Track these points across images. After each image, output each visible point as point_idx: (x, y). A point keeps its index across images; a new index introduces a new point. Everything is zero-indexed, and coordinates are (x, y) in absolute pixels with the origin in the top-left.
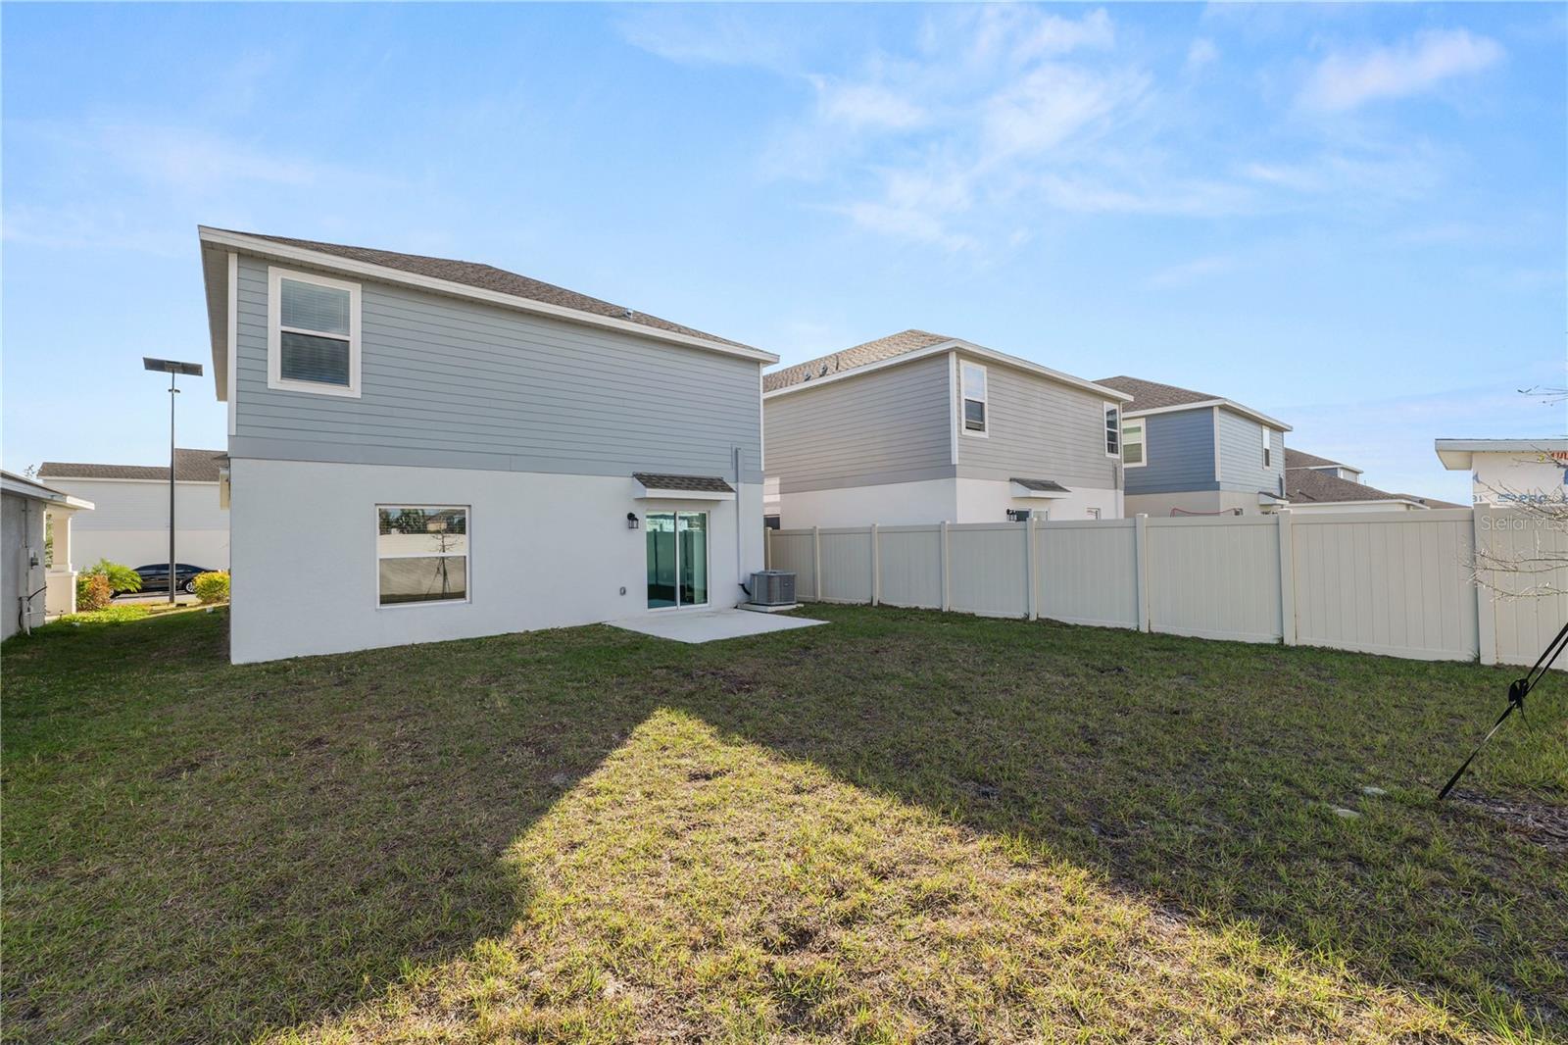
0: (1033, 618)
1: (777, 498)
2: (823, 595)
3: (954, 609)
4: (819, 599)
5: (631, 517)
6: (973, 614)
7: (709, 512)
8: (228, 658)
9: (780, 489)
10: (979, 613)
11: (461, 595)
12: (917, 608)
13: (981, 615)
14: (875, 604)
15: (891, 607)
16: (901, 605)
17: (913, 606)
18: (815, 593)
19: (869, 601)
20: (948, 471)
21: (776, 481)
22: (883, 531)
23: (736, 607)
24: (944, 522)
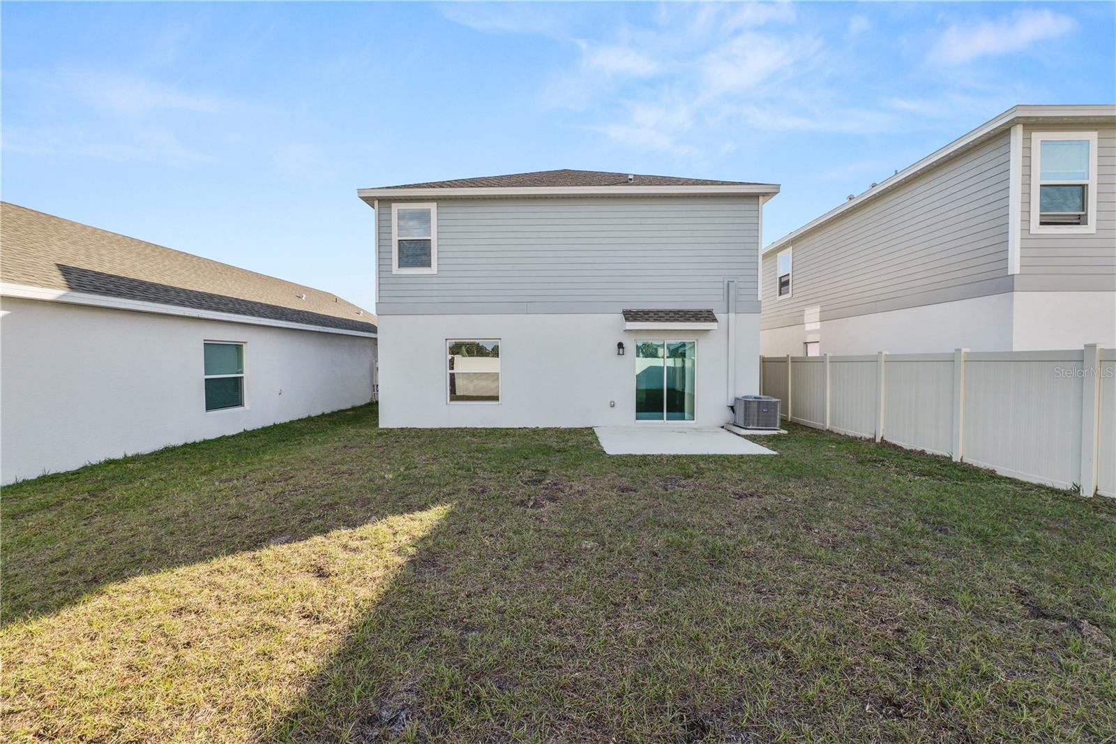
0: (1087, 493)
1: (817, 326)
2: (831, 423)
3: (966, 460)
4: (828, 428)
5: (620, 345)
6: (993, 472)
7: (697, 340)
8: (377, 424)
9: (820, 317)
10: (1002, 471)
11: (496, 398)
12: (922, 452)
13: (1005, 474)
14: (878, 440)
15: (894, 446)
16: (907, 445)
17: (919, 448)
18: (824, 421)
19: (874, 437)
20: (1004, 284)
21: (817, 309)
22: (891, 360)
23: (723, 427)
24: (960, 350)
